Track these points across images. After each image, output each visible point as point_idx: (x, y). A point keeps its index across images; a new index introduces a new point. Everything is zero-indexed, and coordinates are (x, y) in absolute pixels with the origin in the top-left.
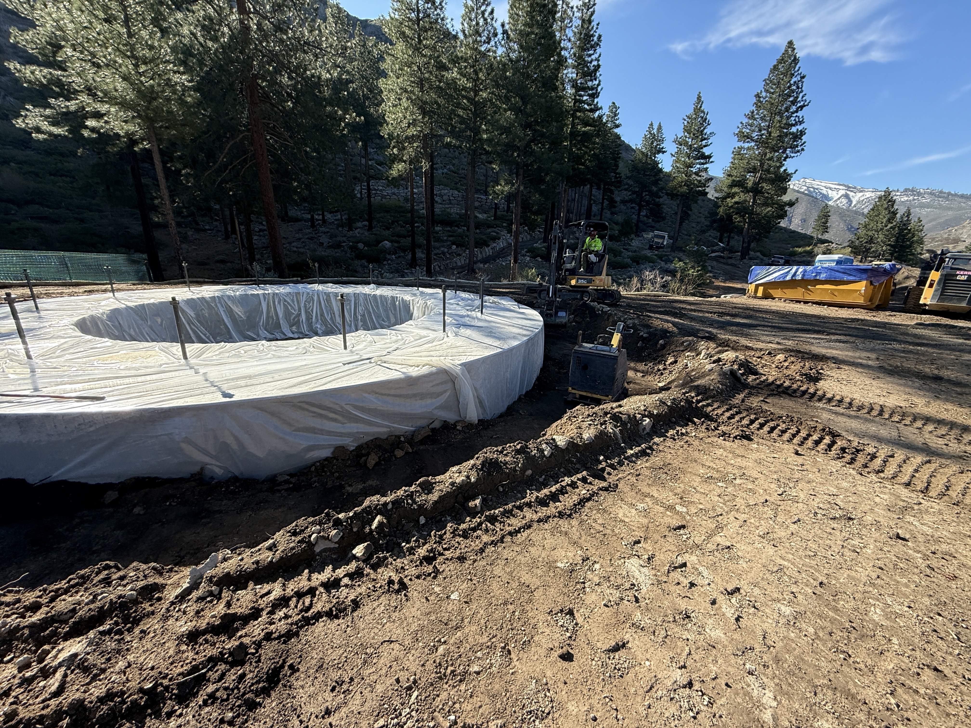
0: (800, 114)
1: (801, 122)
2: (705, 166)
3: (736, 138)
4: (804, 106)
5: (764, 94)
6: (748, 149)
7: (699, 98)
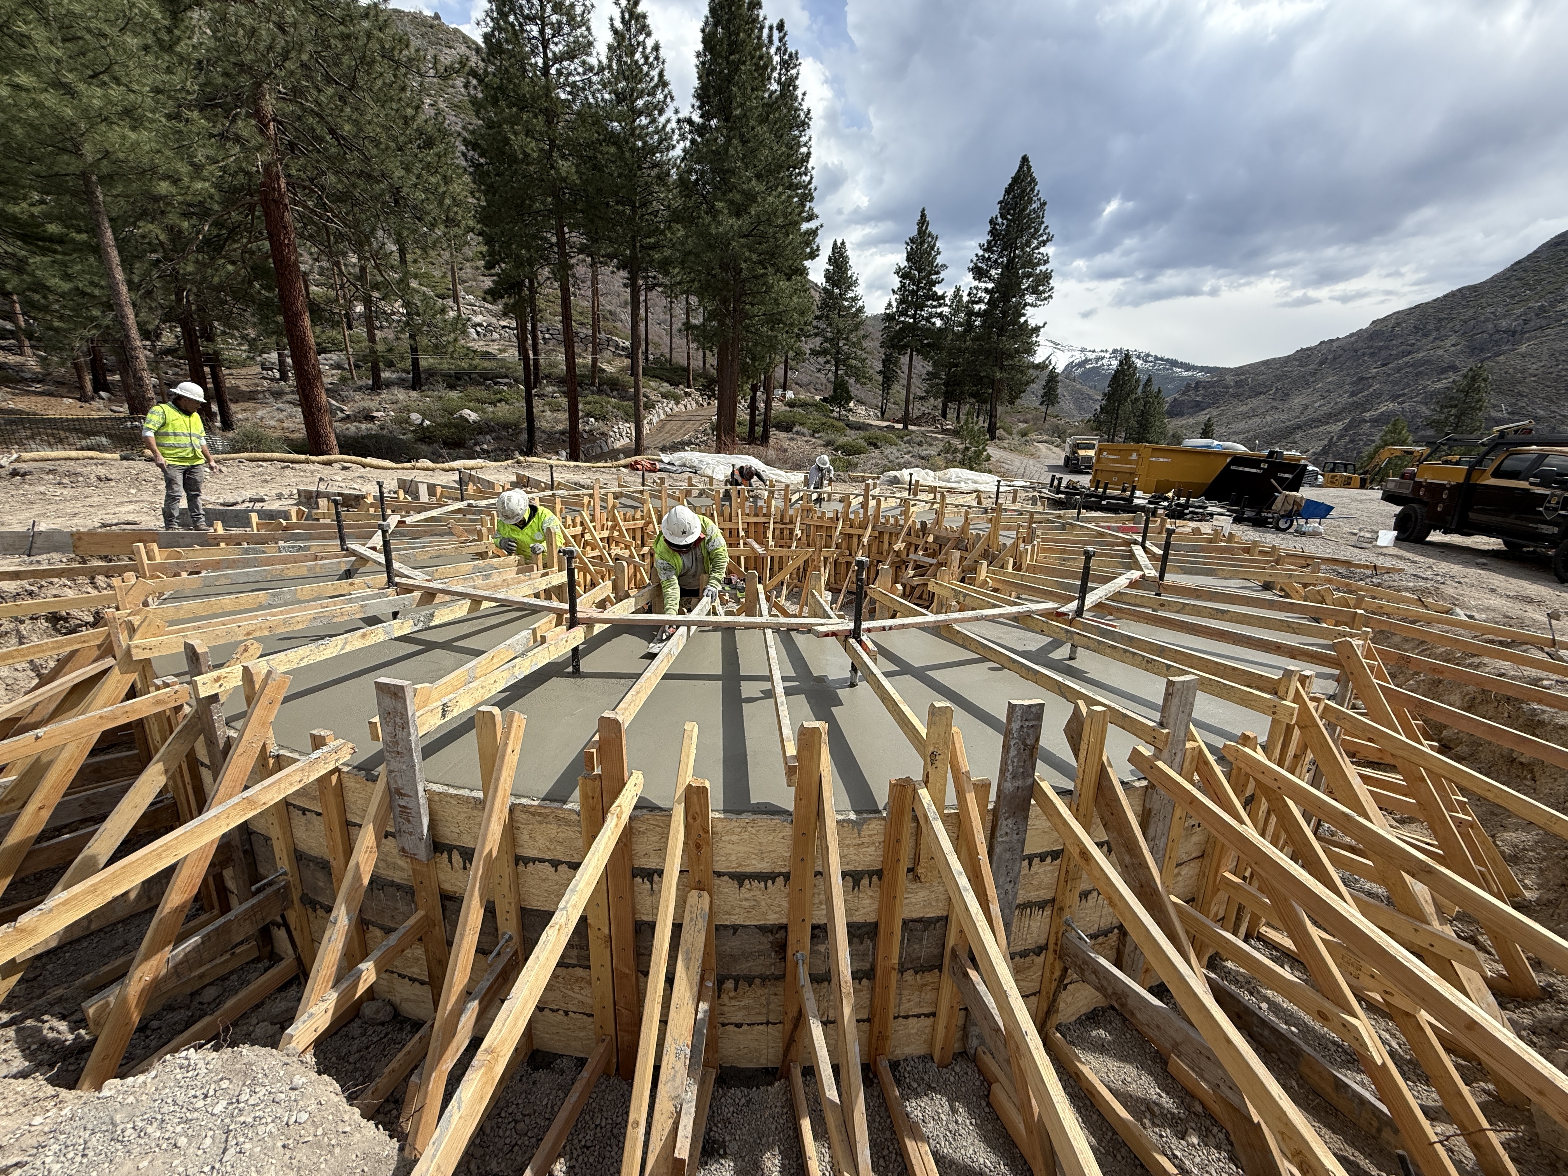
0: (1042, 250)
1: (1046, 262)
4: (1048, 240)
5: (1000, 220)
6: (986, 290)
7: (923, 215)
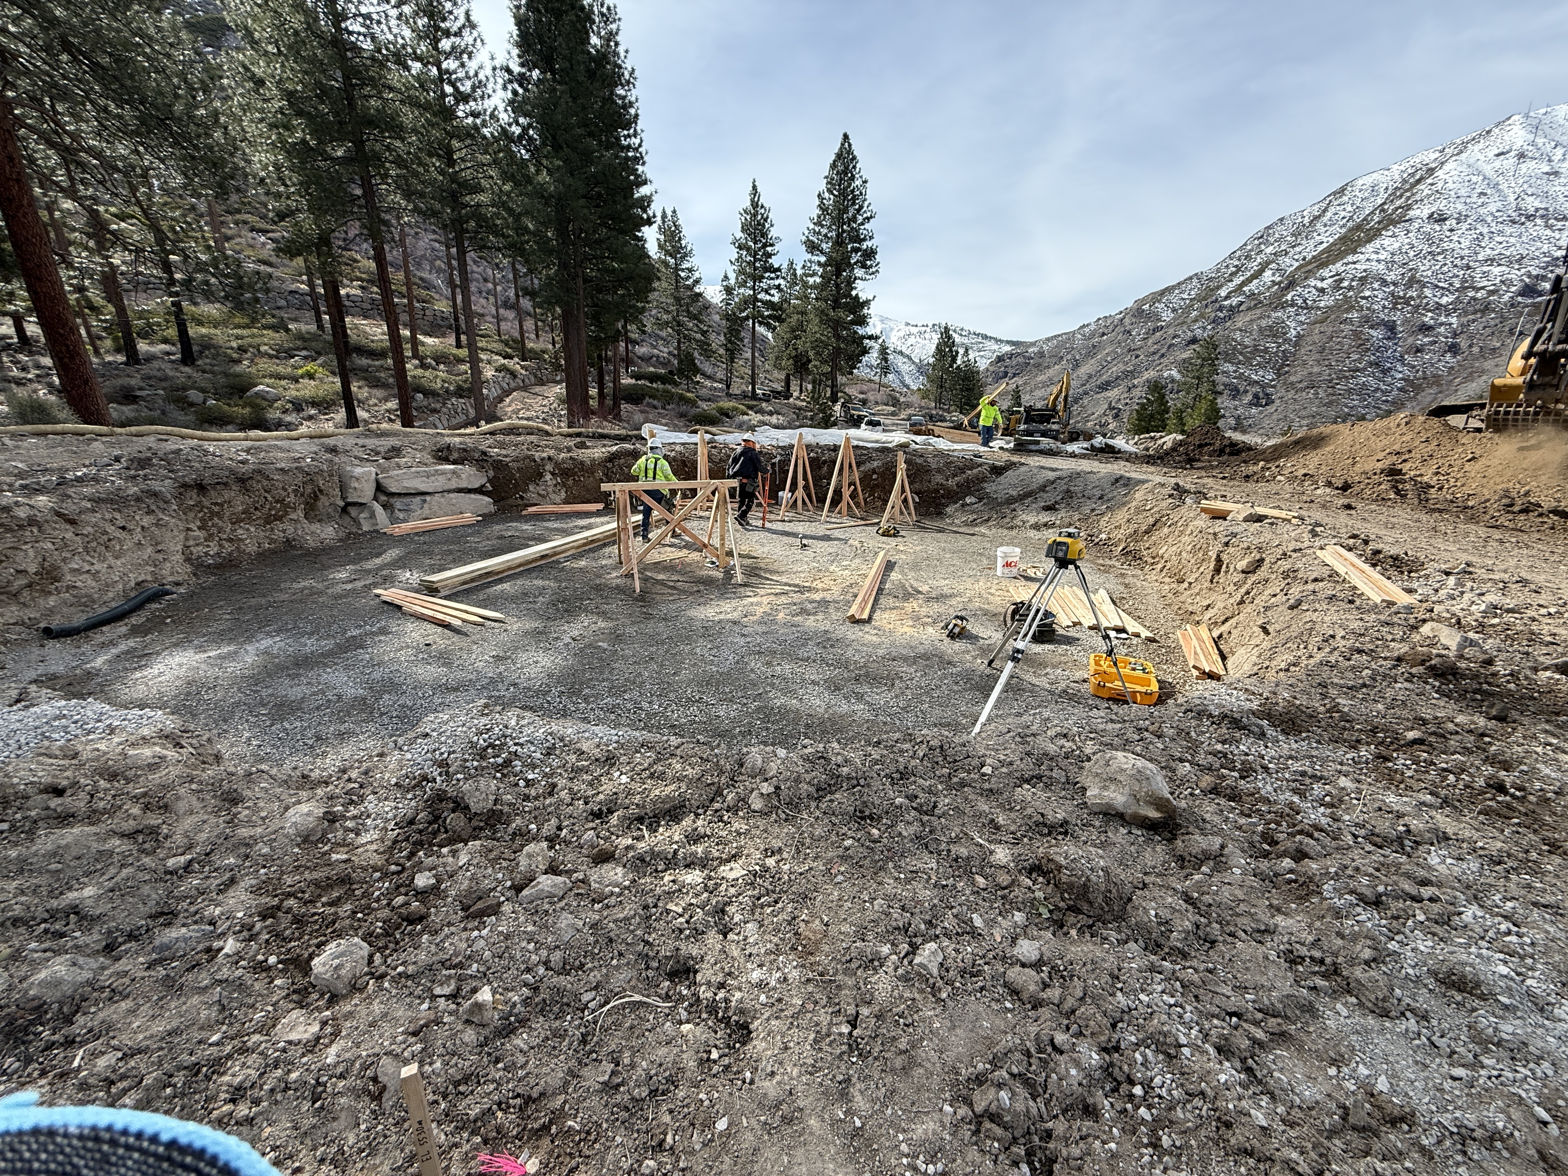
0: (867, 226)
2: (777, 282)
3: (804, 248)
4: (871, 217)
5: (827, 195)
7: (754, 187)
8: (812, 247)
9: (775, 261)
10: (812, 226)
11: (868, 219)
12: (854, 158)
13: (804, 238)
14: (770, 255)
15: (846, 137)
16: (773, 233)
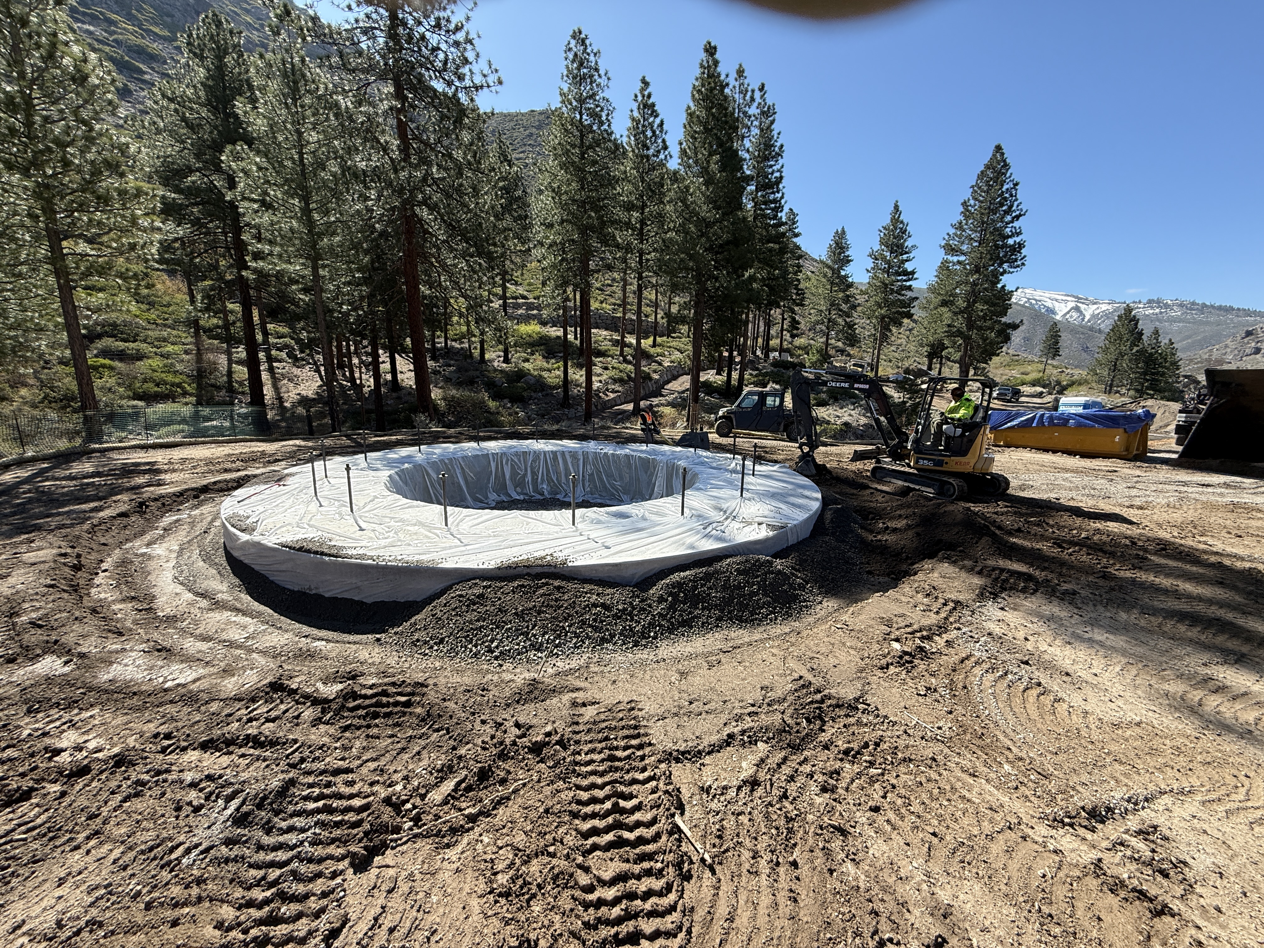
0: (1016, 224)
1: (1019, 234)
3: (943, 251)
5: (972, 202)
7: (896, 207)
8: (950, 249)
9: (909, 266)
10: (952, 231)
11: (1018, 217)
12: (1006, 165)
13: (943, 243)
14: (903, 262)
15: (998, 148)
16: (909, 243)
